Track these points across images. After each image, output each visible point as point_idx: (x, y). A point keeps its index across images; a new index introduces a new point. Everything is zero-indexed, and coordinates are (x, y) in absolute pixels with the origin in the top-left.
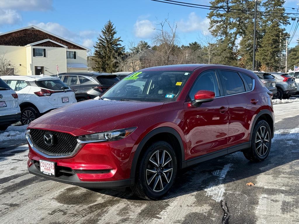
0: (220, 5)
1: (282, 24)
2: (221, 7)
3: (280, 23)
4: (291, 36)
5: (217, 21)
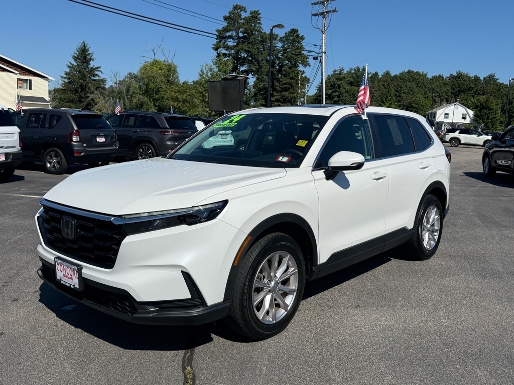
0: (228, 34)
1: (300, 65)
2: (230, 37)
3: (298, 64)
4: (311, 81)
5: (225, 55)
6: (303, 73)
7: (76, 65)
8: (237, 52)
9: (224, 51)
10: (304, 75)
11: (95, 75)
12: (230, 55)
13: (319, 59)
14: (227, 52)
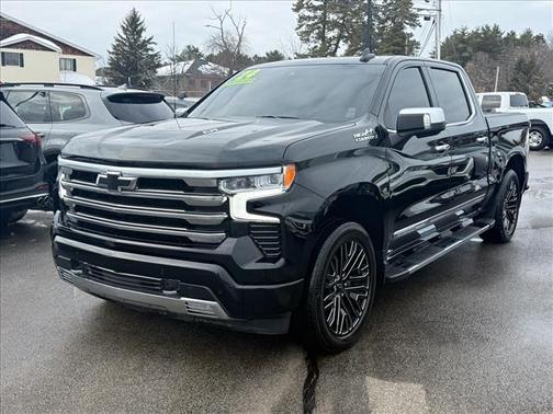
1: (407, 26)
3: (404, 24)
5: (309, 18)
6: (411, 35)
7: (125, 37)
8: (324, 14)
9: (307, 13)
10: (411, 39)
11: (148, 50)
12: (316, 17)
13: (432, 19)
14: (312, 14)
